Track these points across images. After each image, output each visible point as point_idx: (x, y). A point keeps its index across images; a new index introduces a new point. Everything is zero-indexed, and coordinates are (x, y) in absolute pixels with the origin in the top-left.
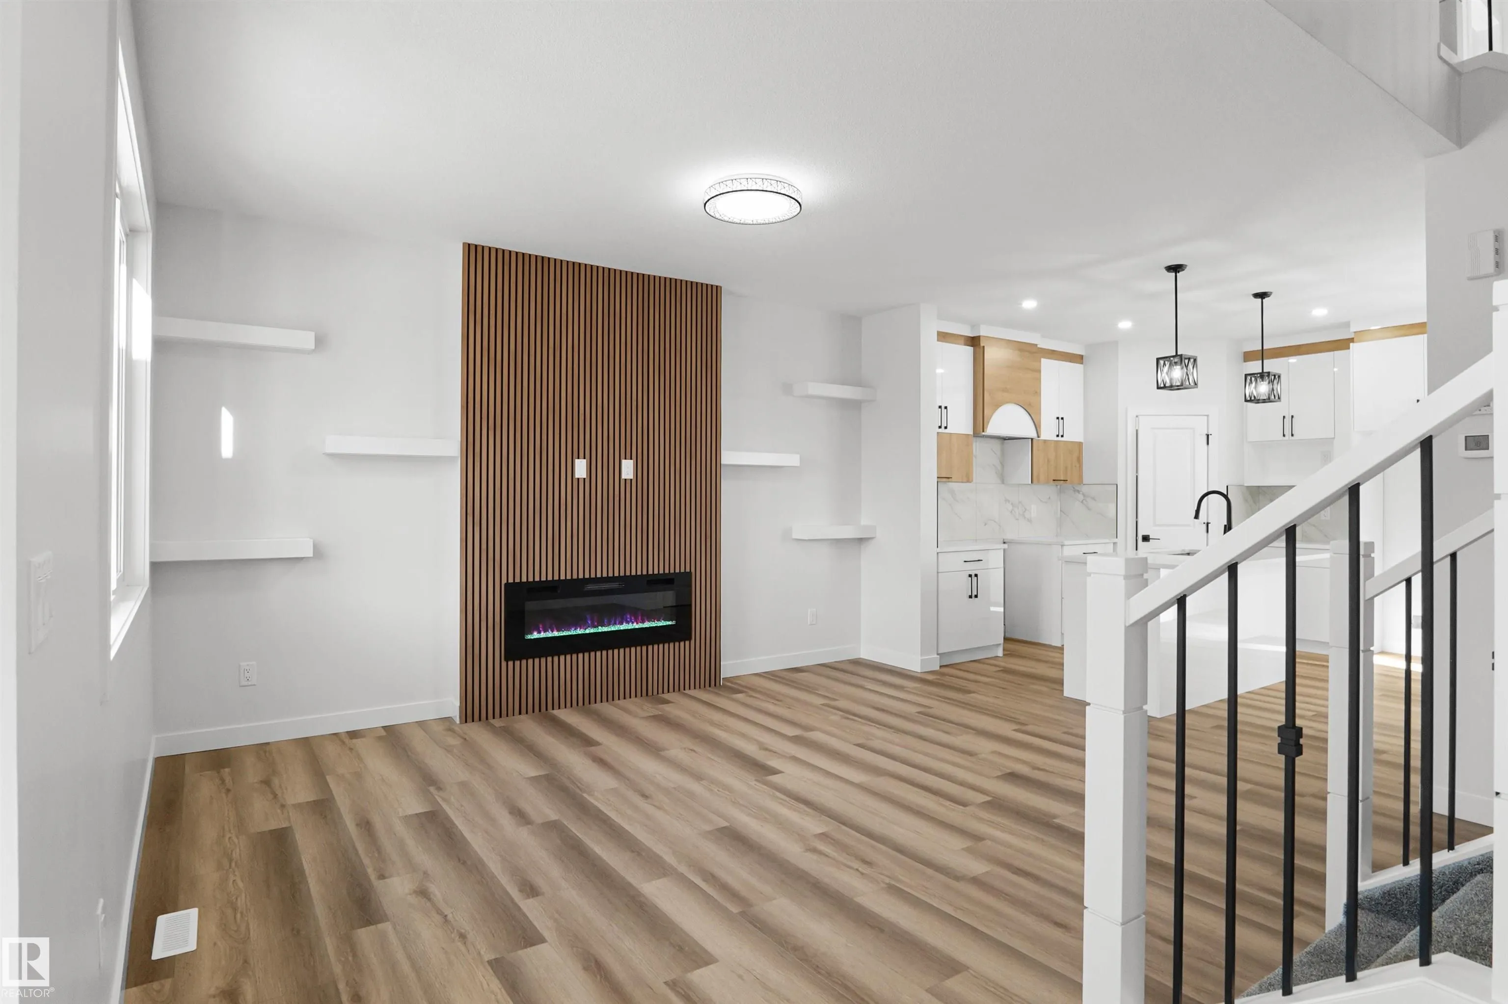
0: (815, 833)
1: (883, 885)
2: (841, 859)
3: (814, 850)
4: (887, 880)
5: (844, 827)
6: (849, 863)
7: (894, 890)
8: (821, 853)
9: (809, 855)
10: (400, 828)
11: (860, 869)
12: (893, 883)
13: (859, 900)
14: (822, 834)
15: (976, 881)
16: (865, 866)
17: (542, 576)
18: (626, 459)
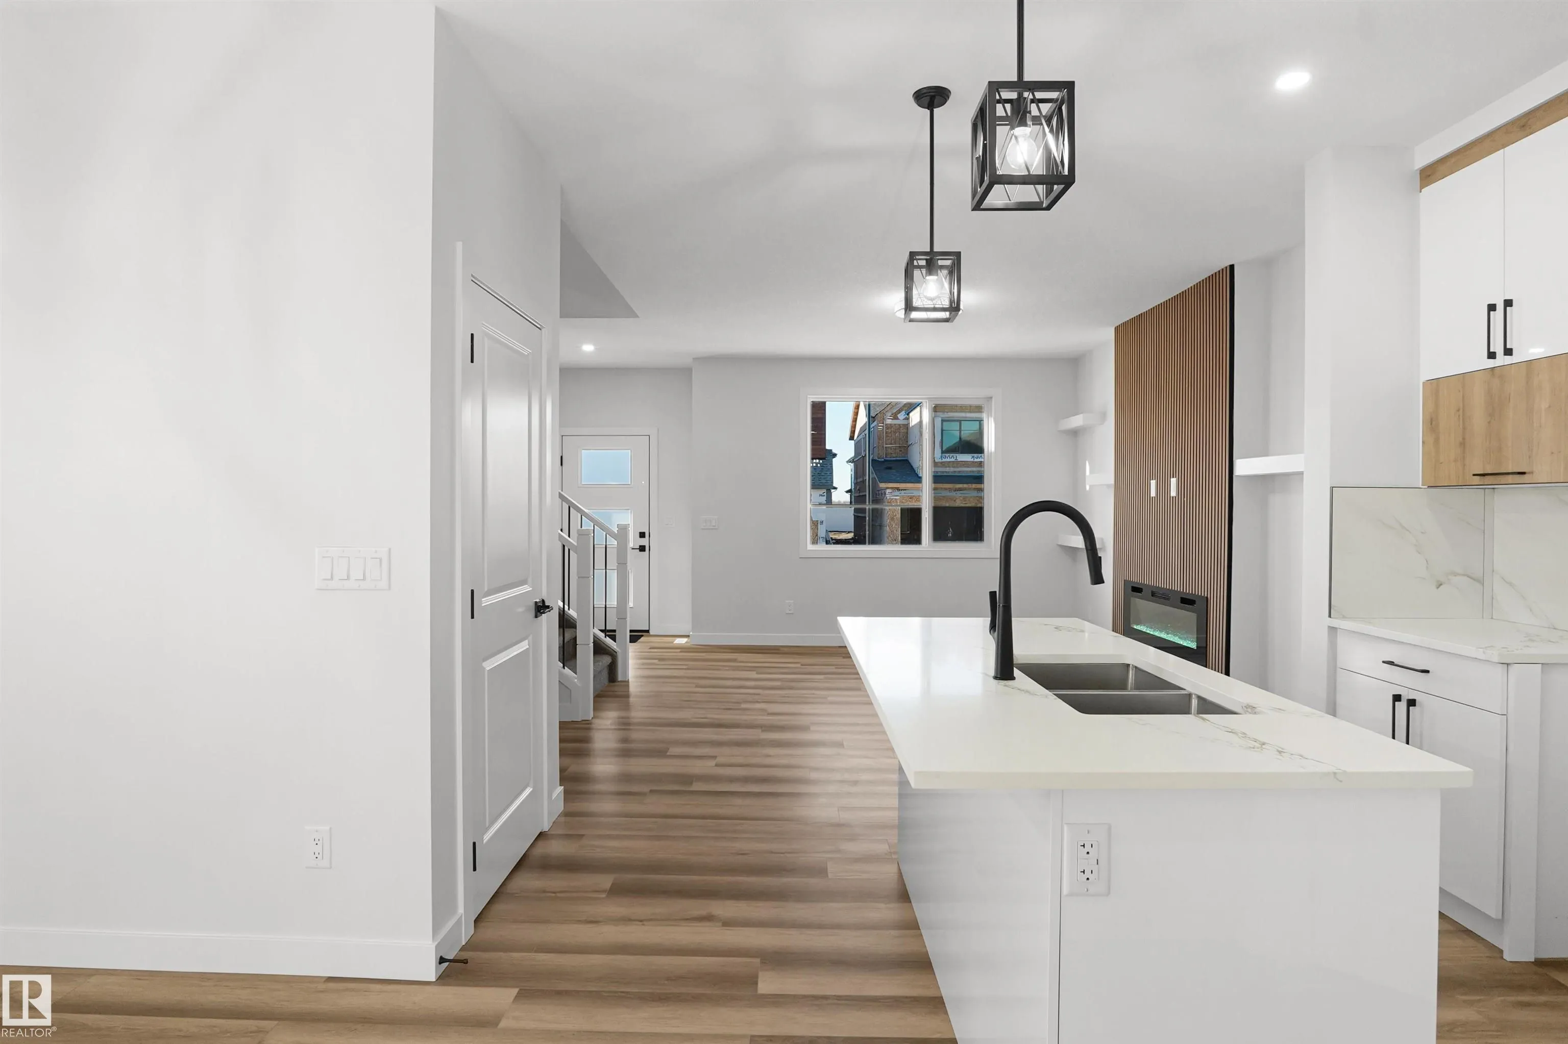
17: (1137, 579)
18: (1173, 477)
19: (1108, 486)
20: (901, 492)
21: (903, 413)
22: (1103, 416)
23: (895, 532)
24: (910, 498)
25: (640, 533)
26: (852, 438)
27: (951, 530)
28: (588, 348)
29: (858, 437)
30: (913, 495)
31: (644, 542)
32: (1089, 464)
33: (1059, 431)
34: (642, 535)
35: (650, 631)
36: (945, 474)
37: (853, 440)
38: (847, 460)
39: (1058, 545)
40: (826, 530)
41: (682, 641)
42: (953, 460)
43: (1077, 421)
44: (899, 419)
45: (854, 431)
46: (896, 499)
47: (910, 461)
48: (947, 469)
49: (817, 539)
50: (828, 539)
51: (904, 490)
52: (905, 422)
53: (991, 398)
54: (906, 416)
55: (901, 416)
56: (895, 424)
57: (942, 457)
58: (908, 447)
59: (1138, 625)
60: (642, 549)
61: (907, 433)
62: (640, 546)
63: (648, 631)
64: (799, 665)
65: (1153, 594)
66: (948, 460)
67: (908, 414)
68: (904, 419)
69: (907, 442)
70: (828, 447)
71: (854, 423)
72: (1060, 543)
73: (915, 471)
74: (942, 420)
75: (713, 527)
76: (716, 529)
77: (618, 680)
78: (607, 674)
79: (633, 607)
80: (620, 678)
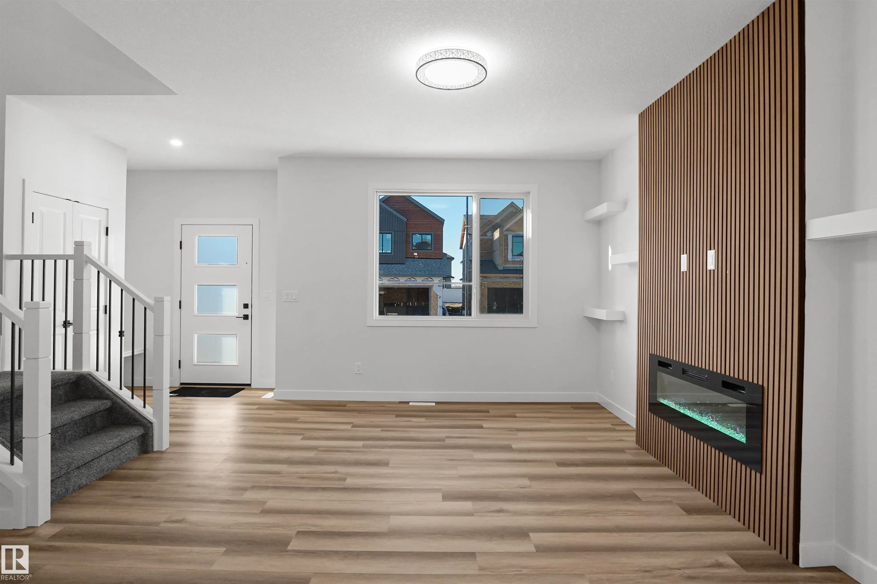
17: (665, 354)
18: (710, 249)
19: (631, 265)
20: (488, 279)
21: (490, 232)
22: (625, 204)
23: (484, 303)
24: (493, 283)
25: (244, 304)
26: (461, 248)
28: (176, 143)
29: (464, 247)
30: (495, 281)
31: (247, 312)
32: (611, 248)
33: (586, 221)
34: (246, 306)
35: (252, 385)
36: (514, 268)
37: (462, 249)
38: (461, 261)
39: (586, 317)
40: (443, 302)
41: (269, 395)
42: (519, 260)
43: (601, 210)
44: (487, 236)
45: (463, 244)
46: (485, 283)
47: (494, 262)
48: (516, 266)
49: (437, 307)
50: (444, 307)
51: (489, 278)
52: (491, 238)
53: (529, 193)
54: (492, 234)
55: (489, 234)
56: (485, 239)
57: (512, 258)
58: (493, 252)
59: (665, 399)
60: (246, 317)
61: (492, 244)
62: (244, 315)
63: (250, 385)
64: (349, 427)
65: (684, 372)
66: (517, 260)
67: (493, 233)
68: (490, 236)
69: (492, 249)
70: (444, 251)
71: (462, 239)
72: (585, 315)
73: (496, 267)
74: (513, 236)
75: (294, 300)
76: (297, 301)
77: (153, 450)
78: (137, 446)
79: (236, 364)
80: (156, 449)
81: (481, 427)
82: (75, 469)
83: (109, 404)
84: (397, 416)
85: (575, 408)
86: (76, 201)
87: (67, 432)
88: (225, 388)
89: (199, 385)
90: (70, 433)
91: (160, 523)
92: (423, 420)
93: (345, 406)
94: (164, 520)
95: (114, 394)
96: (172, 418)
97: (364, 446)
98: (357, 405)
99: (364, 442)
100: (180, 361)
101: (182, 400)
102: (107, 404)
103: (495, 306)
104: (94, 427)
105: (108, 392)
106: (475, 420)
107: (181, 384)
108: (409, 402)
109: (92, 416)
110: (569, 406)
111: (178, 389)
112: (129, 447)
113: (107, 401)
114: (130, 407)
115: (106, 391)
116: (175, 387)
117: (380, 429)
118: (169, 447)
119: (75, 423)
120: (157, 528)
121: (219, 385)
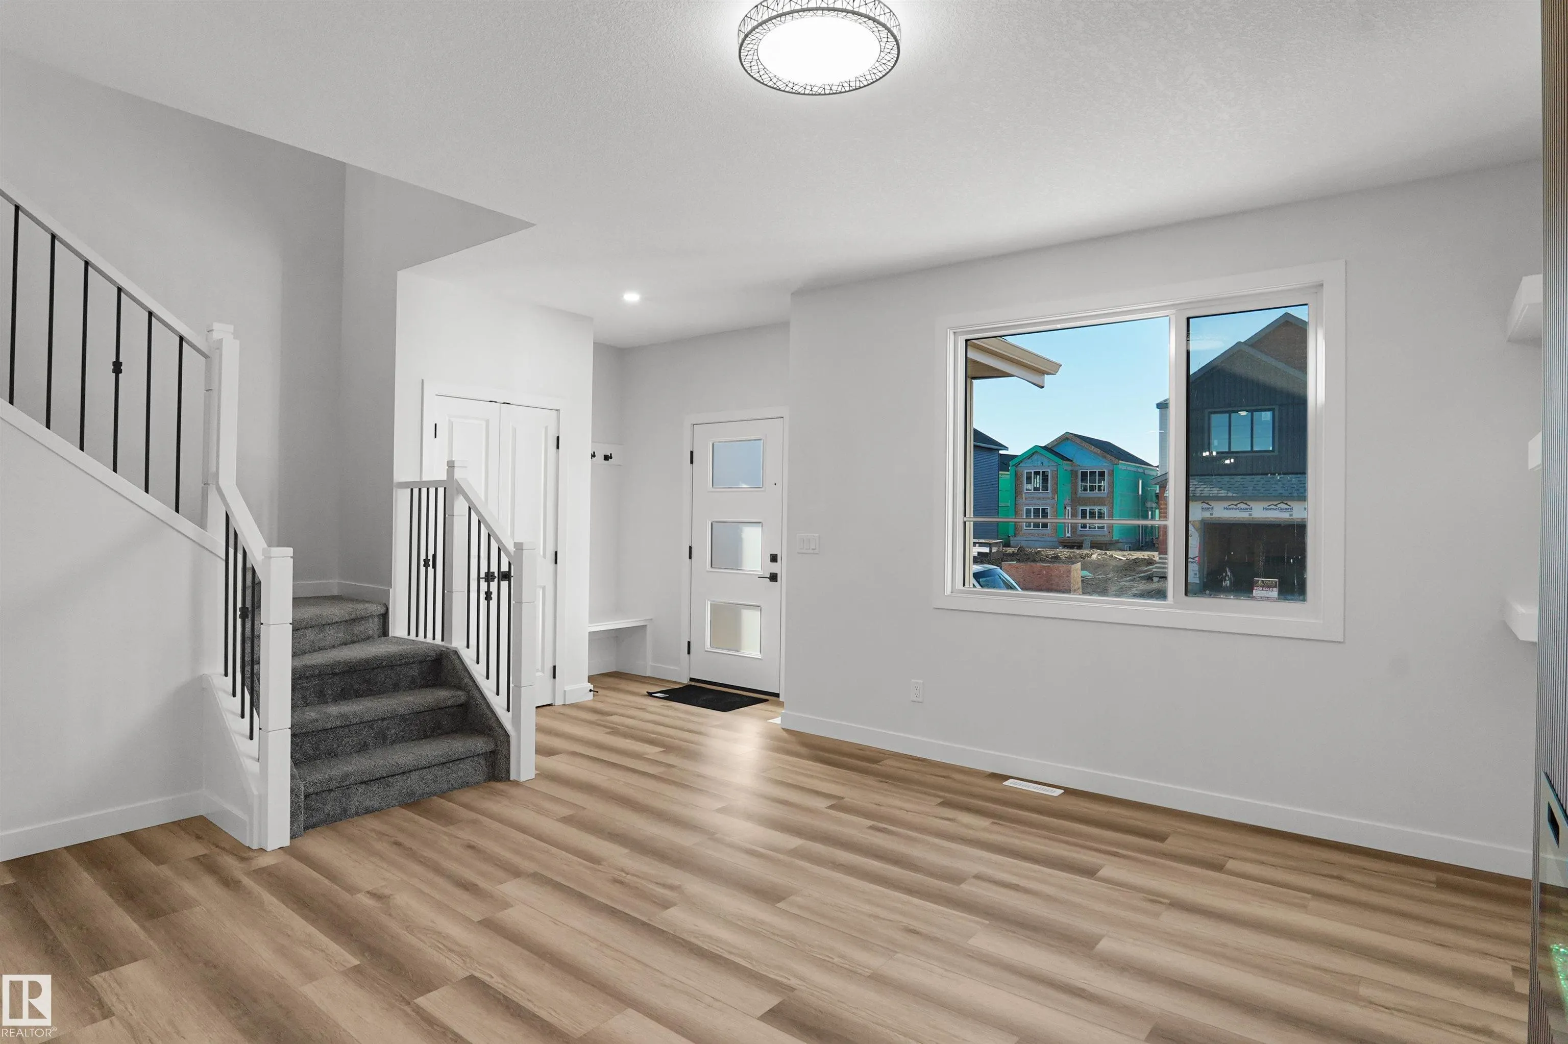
0: (675, 907)
1: (604, 863)
2: (643, 882)
3: (671, 888)
4: (600, 868)
5: (644, 919)
6: (635, 879)
7: (593, 859)
8: (664, 886)
9: (677, 883)
10: (1100, 862)
11: (624, 875)
12: (595, 866)
13: (626, 851)
14: (667, 908)
15: (516, 873)
16: (620, 878)
25: (771, 555)
27: (1229, 573)
28: (632, 297)
31: (775, 568)
33: (1510, 340)
34: (774, 558)
35: (781, 697)
39: (1506, 626)
41: (778, 720)
60: (774, 577)
62: (771, 574)
63: (777, 695)
72: (1505, 621)
75: (812, 551)
76: (817, 554)
77: (509, 778)
78: (484, 767)
79: (760, 657)
80: (513, 777)
81: (1090, 872)
82: (360, 783)
83: (462, 697)
84: (946, 804)
85: (1442, 885)
86: (504, 403)
87: (388, 728)
88: (737, 694)
89: (703, 683)
90: (393, 732)
91: (359, 891)
92: (984, 823)
93: (876, 761)
94: (370, 889)
95: (476, 685)
96: (606, 733)
97: (796, 853)
98: (901, 765)
99: (805, 841)
100: (689, 643)
101: (662, 705)
102: (461, 696)
103: (1227, 579)
104: (439, 728)
105: (467, 680)
106: (1096, 850)
107: (692, 679)
108: (1007, 778)
109: (435, 710)
110: (1432, 876)
111: (681, 686)
112: (467, 766)
113: (460, 693)
114: (489, 706)
115: (466, 677)
116: (679, 683)
117: (870, 823)
118: (534, 777)
119: (403, 718)
120: (346, 896)
121: (723, 685)
